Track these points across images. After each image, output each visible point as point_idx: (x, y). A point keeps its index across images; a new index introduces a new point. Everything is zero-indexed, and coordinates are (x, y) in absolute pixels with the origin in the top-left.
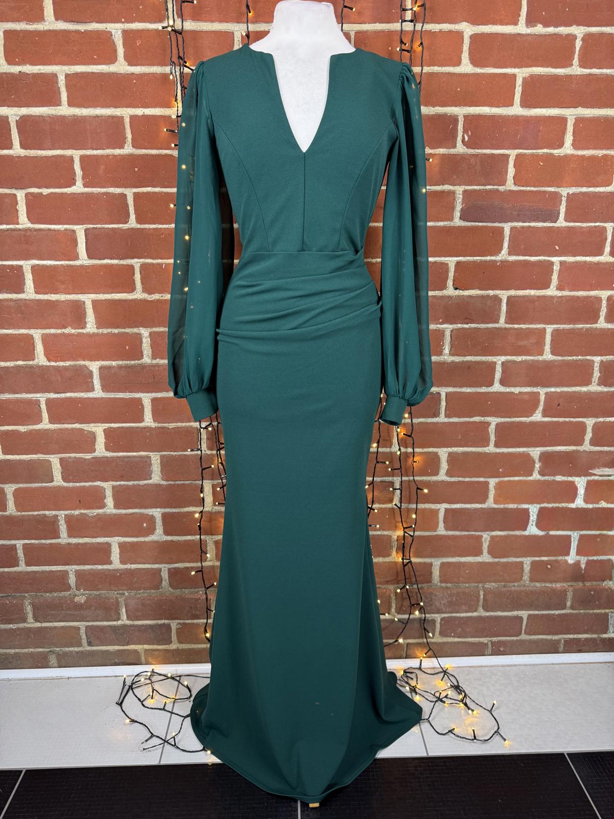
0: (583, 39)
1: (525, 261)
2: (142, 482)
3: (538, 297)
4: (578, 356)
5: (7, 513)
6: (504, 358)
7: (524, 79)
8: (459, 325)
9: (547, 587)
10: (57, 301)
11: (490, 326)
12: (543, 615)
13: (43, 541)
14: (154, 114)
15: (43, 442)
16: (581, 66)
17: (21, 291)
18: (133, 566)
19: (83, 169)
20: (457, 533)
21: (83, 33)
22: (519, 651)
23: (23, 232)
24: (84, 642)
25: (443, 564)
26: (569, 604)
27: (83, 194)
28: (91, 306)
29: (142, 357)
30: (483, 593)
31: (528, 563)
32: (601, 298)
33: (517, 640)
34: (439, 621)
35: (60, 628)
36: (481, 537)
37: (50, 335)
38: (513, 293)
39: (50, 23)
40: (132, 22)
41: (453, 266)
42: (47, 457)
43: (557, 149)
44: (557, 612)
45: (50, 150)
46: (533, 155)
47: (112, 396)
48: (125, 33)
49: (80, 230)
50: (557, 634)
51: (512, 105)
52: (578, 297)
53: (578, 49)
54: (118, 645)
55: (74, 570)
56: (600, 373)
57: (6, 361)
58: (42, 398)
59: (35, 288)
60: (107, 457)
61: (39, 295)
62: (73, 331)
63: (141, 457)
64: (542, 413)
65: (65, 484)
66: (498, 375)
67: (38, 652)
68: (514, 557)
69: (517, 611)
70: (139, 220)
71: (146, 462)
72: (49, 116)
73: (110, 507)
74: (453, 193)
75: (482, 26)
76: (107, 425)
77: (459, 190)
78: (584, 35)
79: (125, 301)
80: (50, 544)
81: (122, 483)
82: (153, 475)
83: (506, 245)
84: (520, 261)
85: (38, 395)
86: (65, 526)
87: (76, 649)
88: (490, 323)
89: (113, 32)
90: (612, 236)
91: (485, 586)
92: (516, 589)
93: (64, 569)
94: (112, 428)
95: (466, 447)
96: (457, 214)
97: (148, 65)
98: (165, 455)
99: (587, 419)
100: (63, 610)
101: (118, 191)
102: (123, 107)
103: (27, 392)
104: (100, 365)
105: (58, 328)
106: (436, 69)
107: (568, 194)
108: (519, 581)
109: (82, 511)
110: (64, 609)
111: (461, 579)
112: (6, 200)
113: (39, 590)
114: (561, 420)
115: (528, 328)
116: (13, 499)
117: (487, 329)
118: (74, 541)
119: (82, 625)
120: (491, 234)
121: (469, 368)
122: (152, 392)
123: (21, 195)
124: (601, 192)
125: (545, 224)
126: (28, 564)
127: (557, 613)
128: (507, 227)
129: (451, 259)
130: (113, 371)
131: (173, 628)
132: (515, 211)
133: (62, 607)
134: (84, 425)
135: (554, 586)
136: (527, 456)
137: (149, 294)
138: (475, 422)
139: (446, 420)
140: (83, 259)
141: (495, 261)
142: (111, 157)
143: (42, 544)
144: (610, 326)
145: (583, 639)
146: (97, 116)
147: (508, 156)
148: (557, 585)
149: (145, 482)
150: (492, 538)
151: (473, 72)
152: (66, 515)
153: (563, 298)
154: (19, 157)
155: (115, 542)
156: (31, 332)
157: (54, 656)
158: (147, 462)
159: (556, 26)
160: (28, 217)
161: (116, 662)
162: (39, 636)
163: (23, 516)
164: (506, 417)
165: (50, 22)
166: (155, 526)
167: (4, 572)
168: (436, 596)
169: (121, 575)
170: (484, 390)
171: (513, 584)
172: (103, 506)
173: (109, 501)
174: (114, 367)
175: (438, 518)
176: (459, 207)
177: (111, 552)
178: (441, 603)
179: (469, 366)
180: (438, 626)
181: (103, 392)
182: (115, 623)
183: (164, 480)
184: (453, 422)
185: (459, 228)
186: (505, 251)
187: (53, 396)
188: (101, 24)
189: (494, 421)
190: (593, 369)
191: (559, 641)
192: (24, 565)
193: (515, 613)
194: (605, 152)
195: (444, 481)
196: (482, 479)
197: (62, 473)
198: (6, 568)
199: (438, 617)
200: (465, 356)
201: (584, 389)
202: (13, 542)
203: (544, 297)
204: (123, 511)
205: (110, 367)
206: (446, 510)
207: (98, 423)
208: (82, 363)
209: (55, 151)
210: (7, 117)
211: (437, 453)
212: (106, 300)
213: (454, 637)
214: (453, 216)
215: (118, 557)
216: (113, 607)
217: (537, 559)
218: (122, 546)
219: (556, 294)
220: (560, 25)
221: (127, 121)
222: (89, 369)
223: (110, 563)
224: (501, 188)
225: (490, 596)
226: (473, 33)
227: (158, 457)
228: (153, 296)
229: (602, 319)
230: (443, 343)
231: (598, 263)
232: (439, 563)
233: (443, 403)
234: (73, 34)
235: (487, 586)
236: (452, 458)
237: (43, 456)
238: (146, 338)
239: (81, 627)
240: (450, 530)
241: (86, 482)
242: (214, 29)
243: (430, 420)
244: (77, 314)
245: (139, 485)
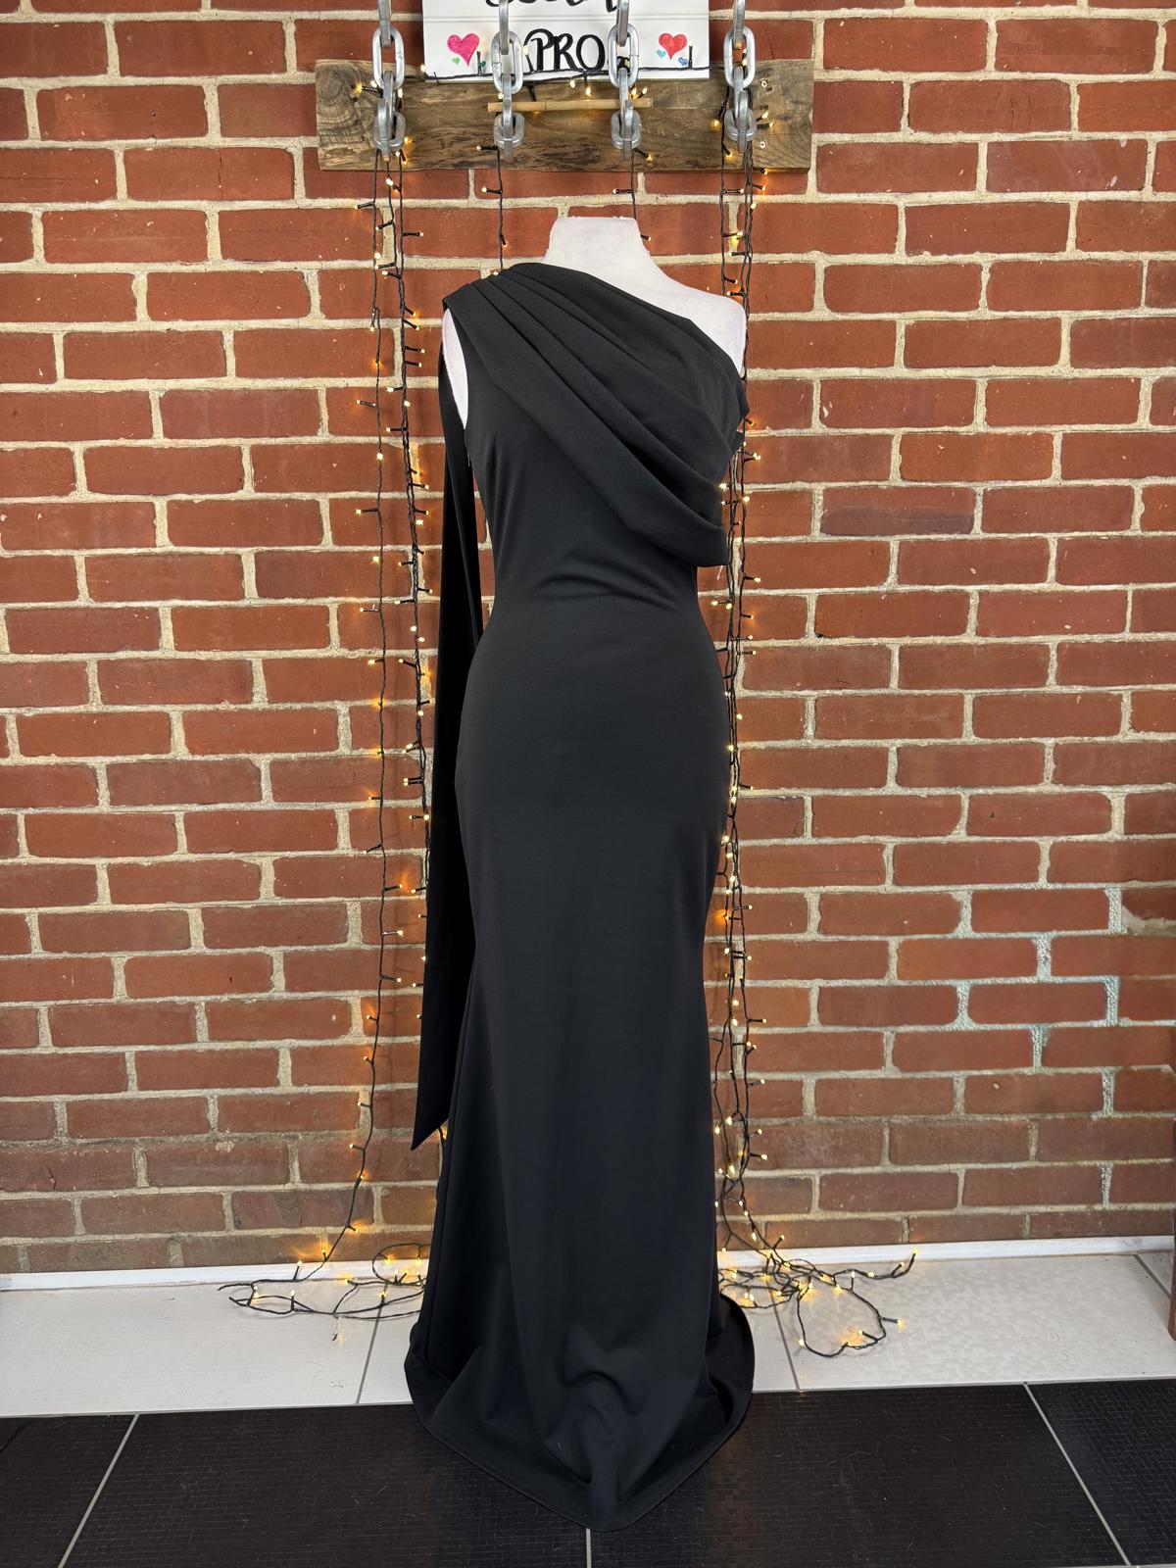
0: (991, 271)
1: (924, 591)
2: (331, 946)
3: (949, 647)
4: (1018, 738)
5: (114, 1000)
6: (899, 742)
7: (908, 328)
8: (828, 692)
9: (995, 1121)
10: (209, 661)
11: (876, 691)
12: (990, 1171)
13: (169, 1048)
14: (362, 385)
15: (176, 882)
16: (990, 309)
17: (156, 647)
18: (314, 1089)
19: (255, 464)
20: (841, 1029)
21: (261, 274)
22: (954, 1236)
23: (161, 559)
24: (229, 1221)
25: (820, 1084)
26: (1033, 1150)
27: (253, 501)
28: (261, 668)
29: (337, 746)
30: (888, 1132)
31: (961, 1080)
32: (1048, 646)
33: (951, 1216)
34: (818, 1182)
35: (190, 1197)
36: (880, 1035)
37: (196, 713)
38: (908, 640)
39: (214, 262)
40: (333, 258)
41: (814, 602)
42: (181, 907)
43: (963, 426)
44: (1015, 1166)
45: (208, 438)
46: (926, 435)
47: (289, 808)
48: (322, 273)
49: (248, 555)
50: (1016, 1204)
51: (892, 365)
52: (1011, 646)
53: (984, 284)
54: (285, 1227)
55: (216, 1097)
56: (1056, 763)
57: (125, 754)
58: (179, 811)
59: (175, 641)
60: (278, 906)
61: (181, 653)
62: (232, 707)
63: (331, 905)
64: (967, 829)
65: (209, 952)
66: (892, 769)
67: (151, 1239)
68: (937, 1070)
69: (948, 1163)
70: (337, 540)
71: (338, 913)
72: (208, 391)
73: (279, 988)
74: (808, 494)
75: (841, 256)
76: (279, 854)
77: (818, 488)
78: (993, 266)
79: (314, 660)
80: (180, 1052)
81: (300, 948)
82: (350, 934)
83: (893, 568)
84: (917, 593)
85: (173, 808)
86: (205, 1021)
87: (215, 1234)
88: (876, 687)
89: (305, 273)
90: (1057, 552)
91: (893, 1121)
92: (943, 1125)
93: (199, 1095)
94: (287, 858)
95: (847, 884)
96: (817, 524)
97: (357, 317)
98: (369, 902)
99: (1041, 838)
100: (196, 1165)
101: (307, 496)
102: (316, 377)
103: (155, 804)
104: (272, 759)
105: (208, 703)
106: (777, 316)
107: (985, 491)
108: (949, 1112)
109: (234, 996)
110: (198, 1161)
111: (851, 1108)
112: (139, 511)
113: (158, 1132)
114: (998, 839)
115: (934, 695)
116: (123, 977)
117: (871, 696)
118: (219, 1046)
119: (226, 1191)
120: (871, 554)
121: (846, 757)
122: (350, 801)
123: (160, 504)
124: (1035, 488)
125: (952, 537)
126: (142, 1086)
127: (1014, 1168)
128: (894, 542)
129: (809, 591)
130: (291, 768)
131: (375, 1196)
132: (906, 518)
133: (195, 1159)
134: (243, 855)
135: (1006, 1119)
136: (947, 898)
137: (350, 650)
138: (862, 844)
139: (814, 841)
140: (251, 598)
141: (878, 592)
142: (297, 447)
143: (166, 1052)
144: (1065, 690)
145: (1062, 1214)
146: (279, 390)
147: (890, 438)
148: (1012, 1119)
149: (337, 946)
150: (899, 1036)
151: (831, 319)
152: (207, 1003)
153: (988, 648)
154: (162, 449)
155: (285, 1046)
156: (167, 708)
157: (178, 1247)
158: (340, 913)
159: (951, 253)
160: (170, 536)
161: (279, 1257)
162: (156, 1211)
163: (138, 1004)
164: (908, 836)
165: (216, 262)
166: (350, 1020)
167: (103, 1100)
168: (811, 1137)
169: (293, 1104)
170: (871, 792)
171: (938, 1117)
172: (267, 986)
173: (279, 979)
174: (293, 761)
175: (808, 1004)
176: (818, 513)
177: (278, 1065)
178: (818, 1149)
179: (846, 754)
180: (816, 1191)
181: (276, 801)
182: (280, 1187)
183: (367, 943)
184: (826, 845)
185: (821, 544)
186: (892, 578)
187: (196, 808)
188: (289, 263)
189: (890, 842)
190: (1044, 759)
191: (1020, 1218)
192: (136, 1088)
193: (944, 1168)
194: (1036, 429)
195: (815, 941)
196: (876, 938)
197: (205, 932)
198: (106, 1093)
199: (815, 1175)
200: (841, 739)
201: (1032, 790)
202: (119, 1049)
203: (957, 646)
204: (300, 995)
205: (286, 763)
206: (822, 990)
207: (266, 850)
208: (243, 756)
209: (214, 440)
210: (147, 393)
211: (801, 896)
212: (284, 658)
213: (844, 1210)
214: (810, 526)
215: (290, 1073)
216: (278, 1159)
217: (975, 1073)
218: (296, 1054)
219: (976, 641)
220: (958, 253)
221: (322, 397)
222: (254, 766)
223: (277, 1083)
224: (882, 485)
225: (900, 1138)
226: (829, 265)
227: (358, 905)
228: (356, 652)
229: (1052, 678)
230: (804, 719)
231: (1040, 594)
232: (813, 1081)
233: (809, 814)
234: (249, 277)
235: (896, 1120)
236: (826, 901)
237: (176, 905)
238: (344, 716)
239: (224, 1194)
240: (830, 1024)
241: (243, 947)
242: (451, 266)
243: (789, 841)
244: (239, 680)
245: (328, 952)
